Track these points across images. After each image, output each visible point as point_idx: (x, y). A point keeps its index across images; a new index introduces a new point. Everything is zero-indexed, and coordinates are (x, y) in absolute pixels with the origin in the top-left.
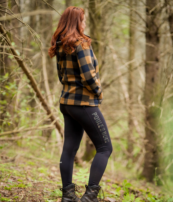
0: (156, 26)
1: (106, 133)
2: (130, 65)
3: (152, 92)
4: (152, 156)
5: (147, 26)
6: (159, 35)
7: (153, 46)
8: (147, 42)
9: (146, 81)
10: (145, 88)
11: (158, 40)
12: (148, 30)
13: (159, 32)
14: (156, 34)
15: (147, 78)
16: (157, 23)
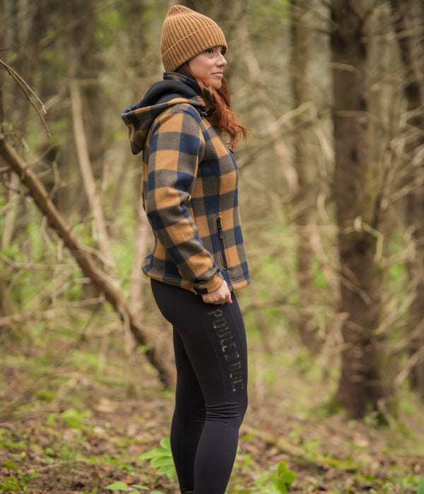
0: (356, 15)
1: (240, 367)
2: (296, 120)
3: (352, 189)
4: (358, 353)
5: (334, 16)
6: (364, 39)
7: (350, 68)
8: (334, 60)
9: (337, 158)
10: (335, 177)
11: (363, 52)
12: (336, 26)
13: (365, 30)
14: (359, 35)
15: (337, 151)
16: (358, 10)
